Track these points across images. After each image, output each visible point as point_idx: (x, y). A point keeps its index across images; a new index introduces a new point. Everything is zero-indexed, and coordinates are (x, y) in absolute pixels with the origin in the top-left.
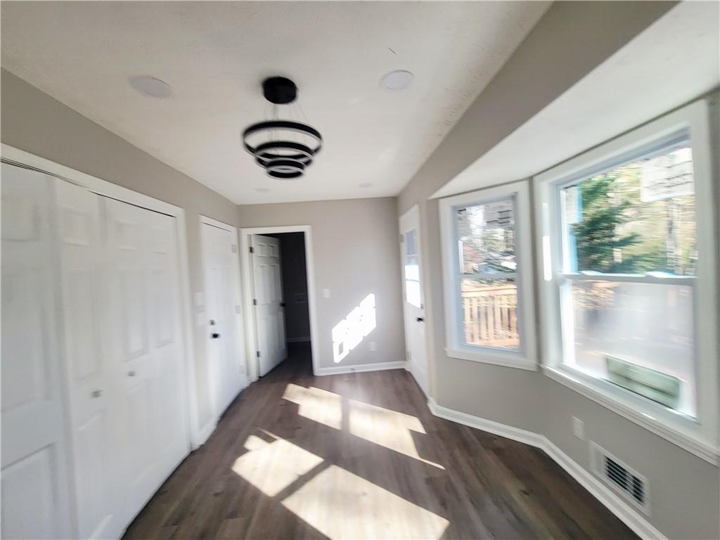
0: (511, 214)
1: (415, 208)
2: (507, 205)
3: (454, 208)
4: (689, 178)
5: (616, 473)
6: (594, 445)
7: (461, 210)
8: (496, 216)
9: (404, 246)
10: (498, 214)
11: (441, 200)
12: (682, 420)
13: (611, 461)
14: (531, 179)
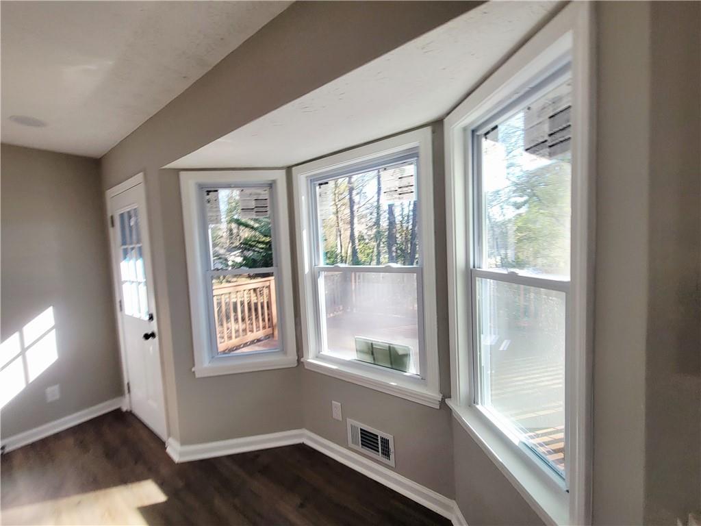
0: (268, 203)
1: (139, 177)
2: (264, 194)
3: (201, 187)
4: (413, 189)
5: (368, 440)
6: (350, 421)
7: (211, 190)
8: (253, 204)
9: (115, 234)
10: (254, 202)
11: (182, 174)
12: (411, 379)
13: (364, 431)
14: (289, 169)
